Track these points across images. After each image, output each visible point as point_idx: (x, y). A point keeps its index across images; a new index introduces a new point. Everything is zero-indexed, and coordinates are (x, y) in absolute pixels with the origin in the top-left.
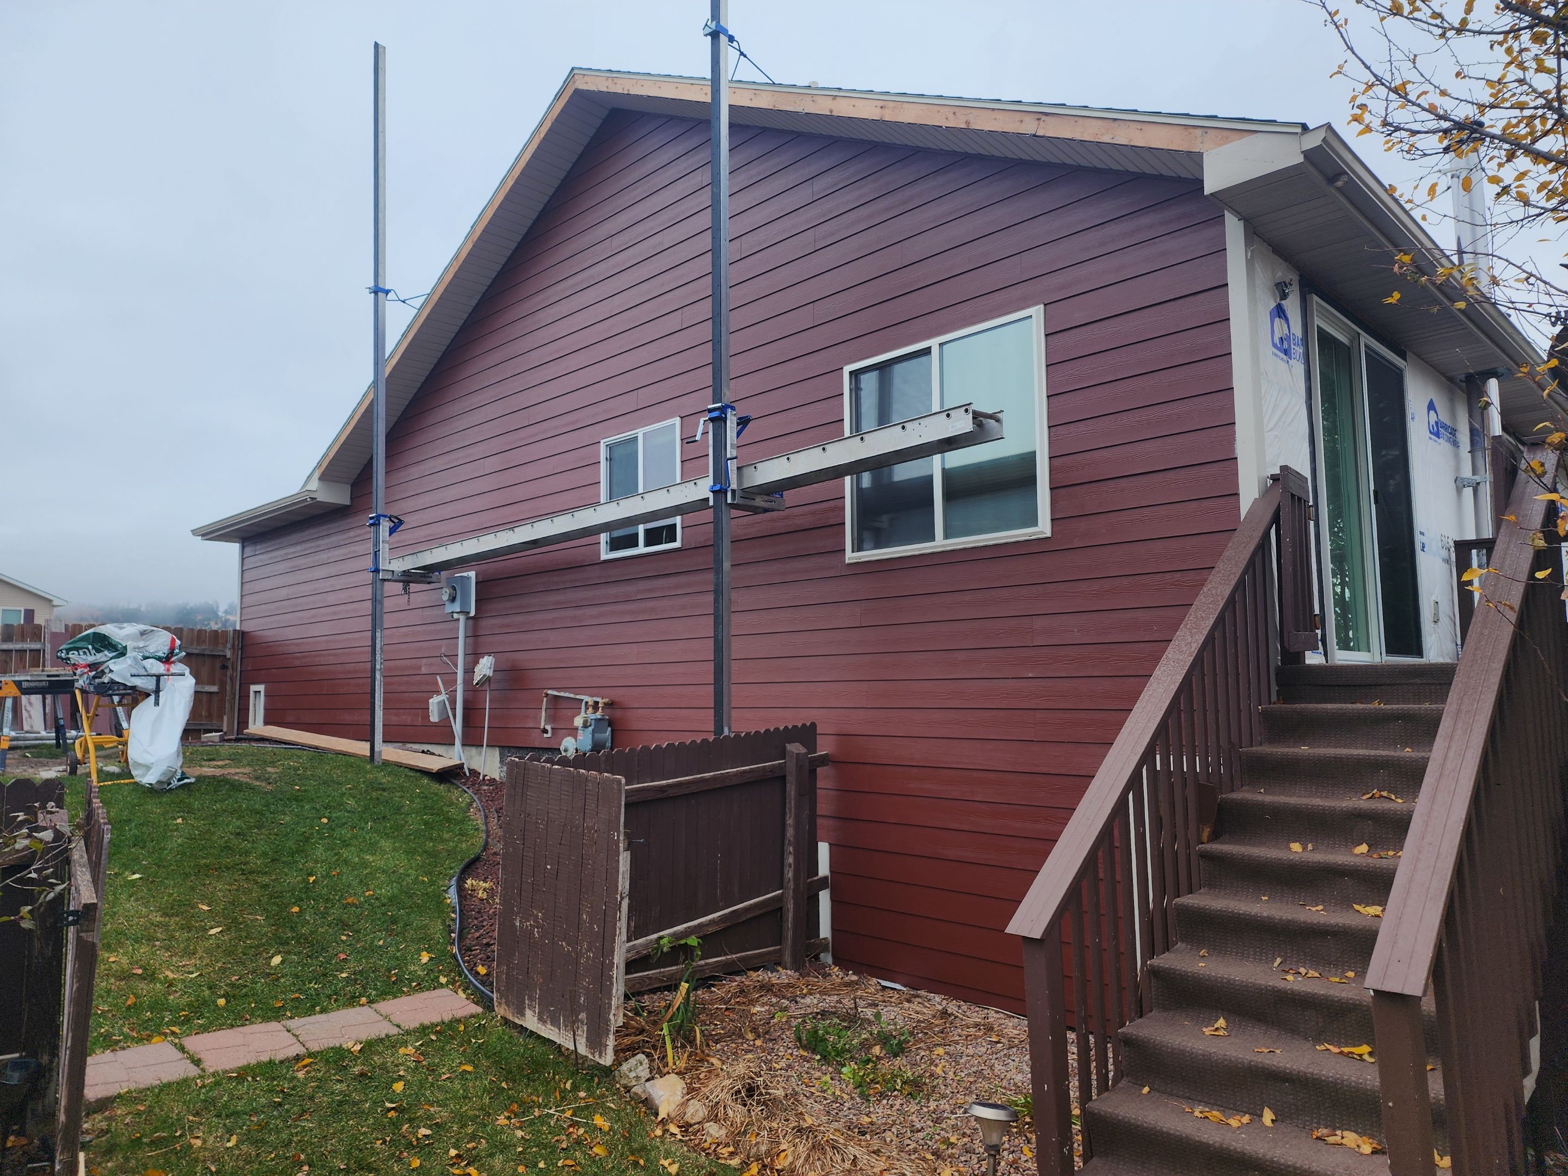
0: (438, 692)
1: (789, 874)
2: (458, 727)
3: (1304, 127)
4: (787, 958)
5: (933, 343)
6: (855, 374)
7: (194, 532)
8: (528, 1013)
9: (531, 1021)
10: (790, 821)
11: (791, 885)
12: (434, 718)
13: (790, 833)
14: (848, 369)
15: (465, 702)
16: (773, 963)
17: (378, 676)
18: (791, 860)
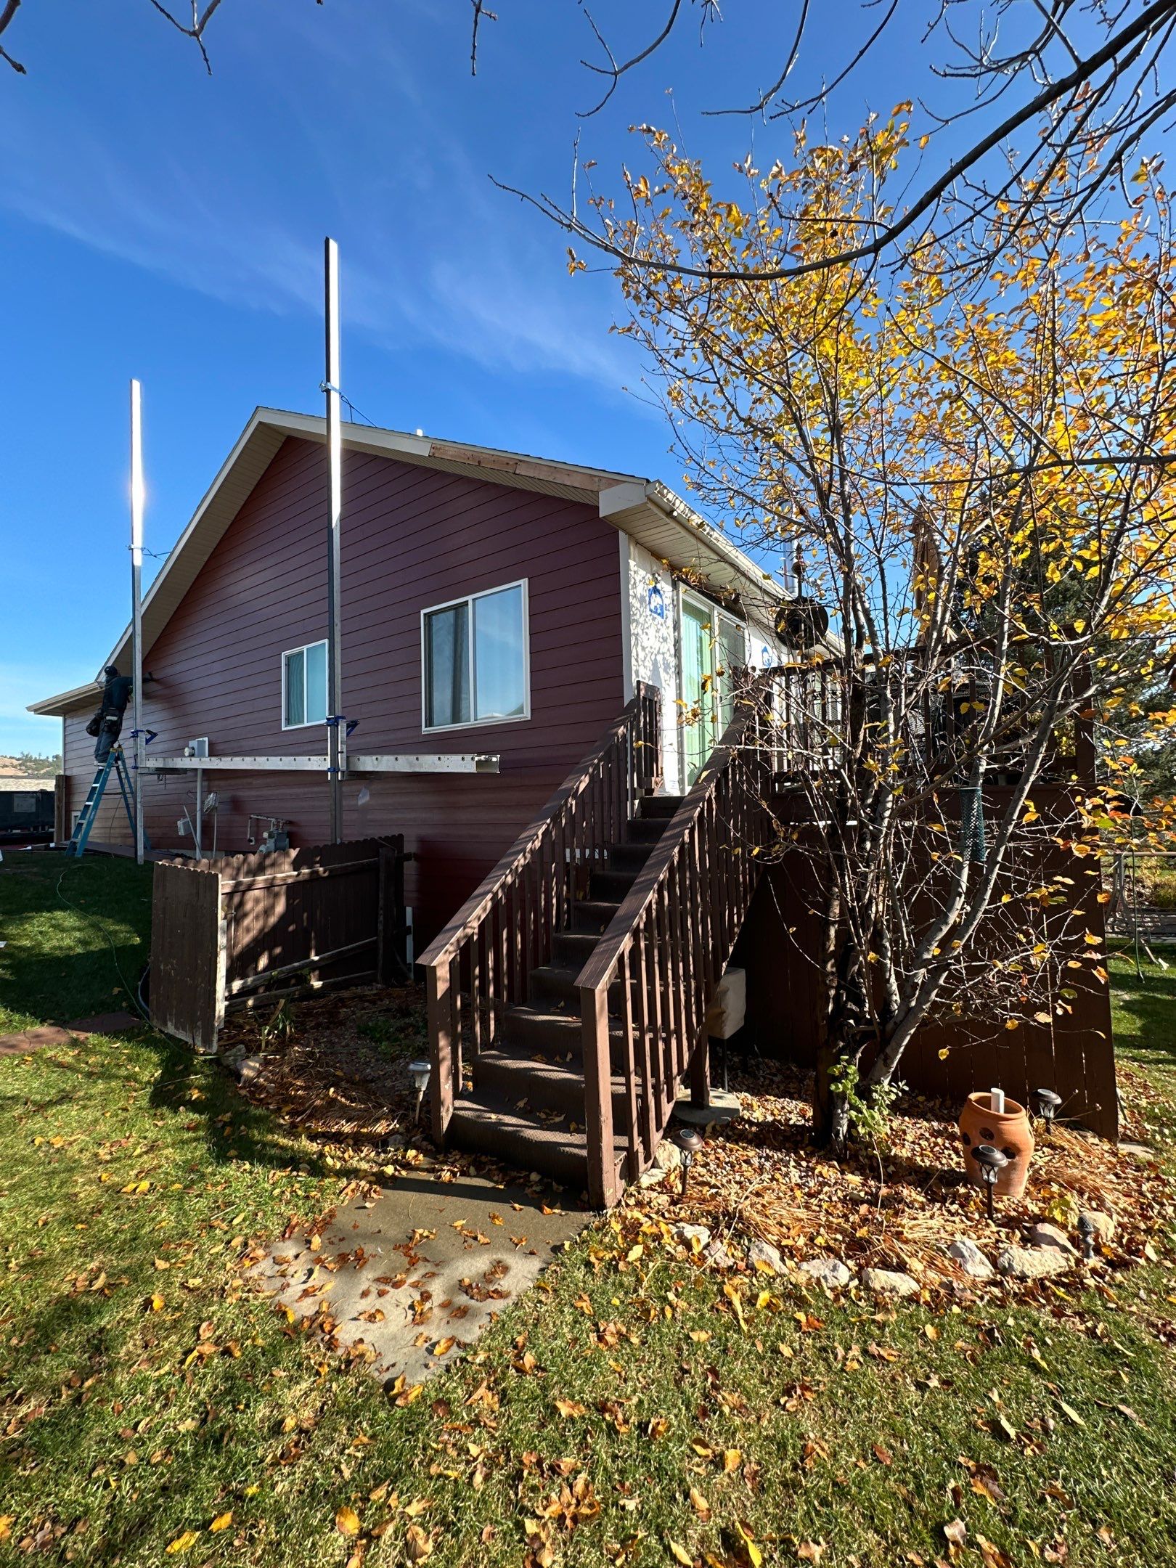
0: (185, 817)
1: (381, 927)
2: (198, 838)
3: (648, 481)
4: (379, 978)
5: (469, 598)
6: (428, 616)
7: (29, 709)
8: (169, 1024)
9: (171, 1029)
10: (381, 895)
11: (382, 934)
12: (181, 833)
13: (381, 903)
14: (423, 612)
15: (203, 822)
16: (368, 982)
17: (139, 806)
18: (381, 918)
